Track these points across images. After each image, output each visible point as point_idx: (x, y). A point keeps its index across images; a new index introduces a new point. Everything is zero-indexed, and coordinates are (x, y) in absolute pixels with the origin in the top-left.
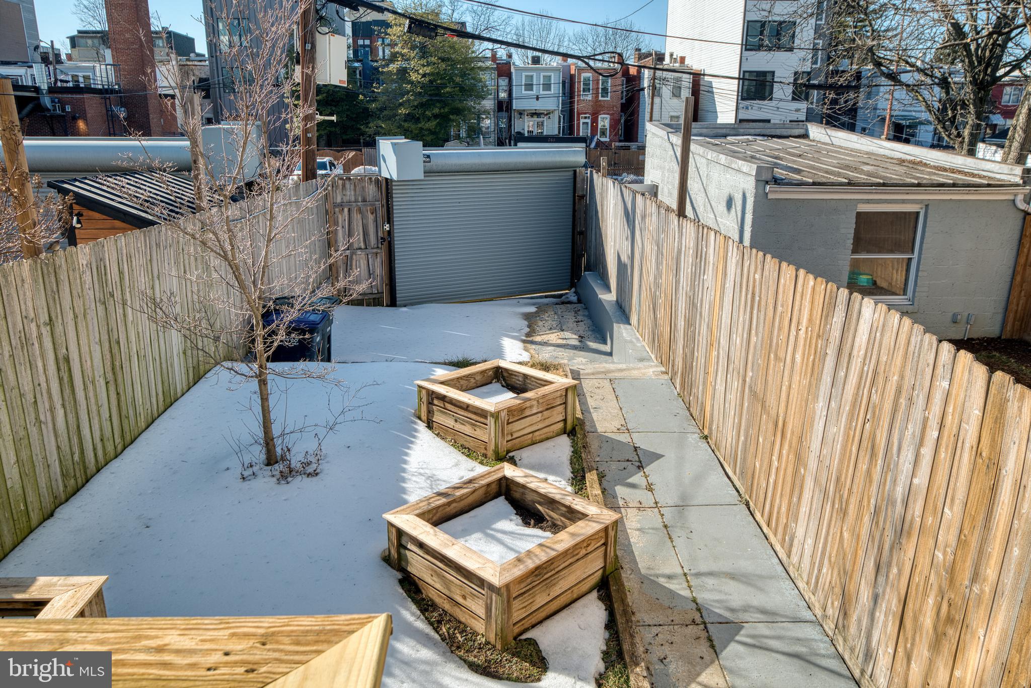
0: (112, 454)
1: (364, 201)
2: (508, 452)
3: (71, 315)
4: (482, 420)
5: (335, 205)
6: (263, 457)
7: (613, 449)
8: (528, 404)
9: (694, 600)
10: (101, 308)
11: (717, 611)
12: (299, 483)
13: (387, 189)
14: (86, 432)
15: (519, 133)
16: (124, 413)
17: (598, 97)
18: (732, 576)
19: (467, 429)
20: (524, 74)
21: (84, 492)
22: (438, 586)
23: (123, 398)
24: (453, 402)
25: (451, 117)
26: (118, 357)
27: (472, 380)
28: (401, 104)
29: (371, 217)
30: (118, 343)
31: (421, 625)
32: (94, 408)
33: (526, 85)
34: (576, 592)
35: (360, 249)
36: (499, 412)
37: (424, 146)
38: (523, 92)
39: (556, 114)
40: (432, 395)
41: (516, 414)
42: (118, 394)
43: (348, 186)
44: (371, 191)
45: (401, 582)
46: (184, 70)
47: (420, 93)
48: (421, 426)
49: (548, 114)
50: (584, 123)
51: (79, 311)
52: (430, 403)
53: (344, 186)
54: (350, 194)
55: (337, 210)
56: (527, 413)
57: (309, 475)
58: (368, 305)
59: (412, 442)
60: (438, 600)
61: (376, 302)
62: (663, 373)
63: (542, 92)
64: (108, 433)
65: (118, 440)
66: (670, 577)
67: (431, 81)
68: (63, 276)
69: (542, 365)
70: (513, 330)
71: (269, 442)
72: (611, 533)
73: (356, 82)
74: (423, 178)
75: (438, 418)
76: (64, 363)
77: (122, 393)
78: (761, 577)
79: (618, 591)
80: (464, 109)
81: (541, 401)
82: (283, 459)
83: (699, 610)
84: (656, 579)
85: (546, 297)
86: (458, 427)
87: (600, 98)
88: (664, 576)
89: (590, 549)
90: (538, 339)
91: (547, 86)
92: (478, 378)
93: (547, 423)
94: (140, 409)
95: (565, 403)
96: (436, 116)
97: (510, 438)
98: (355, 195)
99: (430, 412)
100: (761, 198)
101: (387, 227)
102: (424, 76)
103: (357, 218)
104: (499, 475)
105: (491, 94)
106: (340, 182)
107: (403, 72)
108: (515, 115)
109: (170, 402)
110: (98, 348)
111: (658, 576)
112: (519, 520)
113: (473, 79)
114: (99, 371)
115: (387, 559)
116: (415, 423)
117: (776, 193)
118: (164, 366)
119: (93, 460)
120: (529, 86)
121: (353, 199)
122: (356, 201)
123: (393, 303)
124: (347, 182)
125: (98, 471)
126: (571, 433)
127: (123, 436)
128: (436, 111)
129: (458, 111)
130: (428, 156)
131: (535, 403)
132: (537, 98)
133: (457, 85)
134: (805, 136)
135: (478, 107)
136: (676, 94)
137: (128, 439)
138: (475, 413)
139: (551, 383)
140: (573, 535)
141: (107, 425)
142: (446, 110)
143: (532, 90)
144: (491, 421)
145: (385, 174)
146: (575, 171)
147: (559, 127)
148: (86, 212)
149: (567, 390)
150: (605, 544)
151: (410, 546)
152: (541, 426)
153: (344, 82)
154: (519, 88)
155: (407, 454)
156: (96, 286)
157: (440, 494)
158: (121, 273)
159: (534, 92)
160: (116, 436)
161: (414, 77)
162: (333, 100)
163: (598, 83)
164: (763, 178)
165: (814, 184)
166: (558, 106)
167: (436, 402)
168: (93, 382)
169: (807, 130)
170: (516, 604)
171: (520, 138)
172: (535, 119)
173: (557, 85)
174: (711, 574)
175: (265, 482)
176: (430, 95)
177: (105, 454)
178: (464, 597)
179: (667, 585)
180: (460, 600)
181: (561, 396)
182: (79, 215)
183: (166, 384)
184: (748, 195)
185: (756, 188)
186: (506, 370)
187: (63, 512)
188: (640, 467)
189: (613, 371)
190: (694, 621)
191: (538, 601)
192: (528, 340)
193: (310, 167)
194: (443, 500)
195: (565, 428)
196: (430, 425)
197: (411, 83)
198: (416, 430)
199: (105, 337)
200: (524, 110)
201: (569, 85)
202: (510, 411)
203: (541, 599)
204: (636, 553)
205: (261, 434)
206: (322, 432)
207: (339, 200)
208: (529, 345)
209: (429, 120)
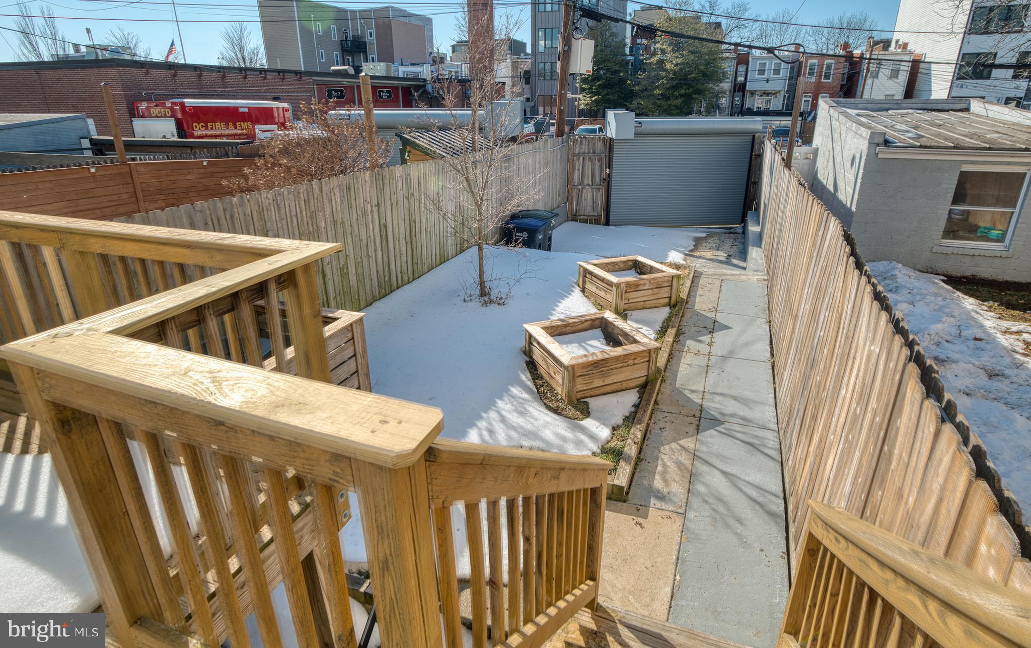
0: (406, 282)
1: (594, 152)
2: (625, 310)
3: (389, 203)
4: (610, 288)
5: (574, 155)
6: (478, 292)
7: (699, 320)
8: (642, 282)
9: (701, 406)
10: (406, 201)
11: (712, 413)
12: (493, 307)
13: (610, 145)
14: (393, 266)
15: (749, 109)
16: (415, 260)
17: (820, 78)
18: (735, 398)
19: (602, 294)
20: (758, 62)
21: (388, 297)
22: (544, 367)
23: (415, 253)
24: (596, 276)
25: (694, 96)
26: (414, 230)
27: (617, 267)
28: (657, 87)
29: (597, 164)
30: (415, 222)
31: (530, 384)
32: (398, 255)
33: (759, 70)
34: (625, 385)
35: (589, 185)
36: (619, 284)
37: (637, 115)
38: (757, 76)
39: (782, 94)
40: (586, 271)
41: (632, 287)
42: (412, 250)
43: (584, 142)
44: (599, 146)
45: (528, 363)
46: (515, 66)
47: (672, 78)
48: (577, 290)
49: (776, 93)
50: (805, 101)
51: (394, 201)
52: (585, 276)
53: (581, 142)
54: (585, 148)
55: (575, 158)
56: (641, 288)
57: (499, 304)
58: (591, 223)
59: (566, 297)
60: (544, 375)
61: (597, 222)
62: (764, 280)
63: (772, 76)
64: (405, 269)
65: (410, 275)
66: (693, 391)
67: (681, 69)
68: (387, 181)
69: (676, 265)
70: (682, 246)
71: (482, 283)
72: (653, 355)
73: (627, 71)
74: (633, 137)
75: (589, 286)
76: (384, 227)
77: (415, 250)
78: (755, 402)
79: (650, 389)
80: (704, 91)
81: (652, 281)
82: (489, 294)
83: (701, 411)
84: (683, 391)
85: (720, 228)
86: (598, 292)
87: (823, 80)
88: (689, 390)
89: (636, 361)
90: (697, 254)
91: (777, 71)
92: (622, 265)
93: (656, 296)
94: (425, 261)
95: (671, 286)
96: (682, 96)
97: (627, 302)
98: (588, 149)
99: (584, 282)
100: (872, 157)
101: (608, 171)
102: (676, 65)
103: (588, 164)
104: (601, 316)
105: (728, 78)
106: (579, 140)
107: (661, 62)
108: (748, 95)
109: (443, 260)
110: (403, 222)
111: (685, 389)
112: (604, 341)
113: (714, 67)
114: (402, 236)
115: (524, 352)
116: (574, 287)
117: (885, 154)
118: (442, 240)
119: (395, 282)
120: (762, 72)
121: (587, 151)
122: (588, 153)
123: (607, 223)
124: (584, 140)
125: (398, 288)
126: (672, 306)
127: (413, 273)
128: (683, 91)
129: (699, 92)
130: (640, 123)
131: (647, 282)
132: (767, 81)
133: (700, 71)
134: (967, 110)
135: (716, 88)
136: (895, 74)
137: (416, 275)
138: (607, 284)
139: (663, 271)
140: (625, 350)
141: (404, 265)
142: (691, 91)
143: (764, 74)
144: (614, 288)
145: (609, 135)
146: (754, 136)
147: (783, 104)
148: (413, 151)
149: (673, 277)
150: (648, 361)
151: (535, 344)
152: (651, 298)
153: (590, 72)
154: (753, 72)
155: (560, 302)
156: (404, 189)
157: (560, 320)
158: (419, 183)
159: (766, 76)
160: (410, 272)
161: (668, 66)
162: (609, 84)
163: (822, 68)
164: (876, 141)
165: (921, 147)
166: (784, 88)
167: (588, 276)
168: (399, 241)
169: (969, 104)
170: (579, 380)
171: (750, 112)
172: (766, 98)
173: (785, 70)
174: (721, 394)
175: (475, 305)
176: (680, 80)
177: (402, 281)
178: (555, 373)
179: (688, 395)
180: (552, 374)
181: (668, 281)
182: (409, 152)
183: (442, 250)
184: (863, 155)
185: (869, 149)
186: (641, 263)
187: (377, 304)
188: (711, 332)
189: (727, 275)
190: (694, 415)
191: (596, 382)
192: (689, 255)
193: (560, 129)
194: (561, 323)
195: (670, 302)
196: (583, 290)
197: (666, 70)
198: (572, 291)
199: (407, 218)
200: (755, 91)
201: (796, 69)
202: (628, 284)
203: (597, 383)
204: (679, 376)
205: (477, 278)
206: (512, 283)
207: (577, 152)
208: (688, 257)
209: (676, 98)
